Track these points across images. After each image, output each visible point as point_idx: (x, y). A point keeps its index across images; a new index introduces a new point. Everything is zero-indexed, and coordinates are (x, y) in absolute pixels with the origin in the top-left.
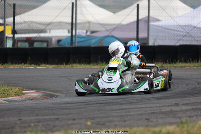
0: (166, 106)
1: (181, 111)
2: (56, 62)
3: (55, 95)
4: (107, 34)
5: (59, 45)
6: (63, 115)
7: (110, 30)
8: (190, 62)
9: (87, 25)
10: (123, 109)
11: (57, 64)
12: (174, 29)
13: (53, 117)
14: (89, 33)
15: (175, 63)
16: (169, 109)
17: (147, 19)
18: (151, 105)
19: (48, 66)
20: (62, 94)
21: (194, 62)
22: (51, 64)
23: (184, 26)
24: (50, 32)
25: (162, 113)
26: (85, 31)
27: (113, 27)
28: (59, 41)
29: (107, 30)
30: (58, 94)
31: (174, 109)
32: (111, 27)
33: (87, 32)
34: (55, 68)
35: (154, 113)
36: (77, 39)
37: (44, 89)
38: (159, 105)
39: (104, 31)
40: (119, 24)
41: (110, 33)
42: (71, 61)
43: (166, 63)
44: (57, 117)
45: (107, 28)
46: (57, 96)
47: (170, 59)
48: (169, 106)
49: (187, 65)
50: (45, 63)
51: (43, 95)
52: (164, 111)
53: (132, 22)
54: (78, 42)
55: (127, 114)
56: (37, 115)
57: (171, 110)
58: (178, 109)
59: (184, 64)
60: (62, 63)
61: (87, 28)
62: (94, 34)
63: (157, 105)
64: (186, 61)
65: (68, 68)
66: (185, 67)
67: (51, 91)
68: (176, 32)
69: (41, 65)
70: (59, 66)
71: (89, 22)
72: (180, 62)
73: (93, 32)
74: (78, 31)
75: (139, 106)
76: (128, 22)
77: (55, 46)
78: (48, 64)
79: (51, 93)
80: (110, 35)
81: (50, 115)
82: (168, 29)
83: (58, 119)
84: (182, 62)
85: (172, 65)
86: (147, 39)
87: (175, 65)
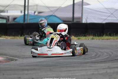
0: (101, 69)
1: (114, 73)
2: (13, 34)
3: (14, 59)
4: (51, 14)
5: (15, 22)
6: (23, 74)
7: (53, 11)
8: (113, 35)
9: (35, 7)
10: (69, 71)
11: (14, 35)
12: (100, 11)
13: (16, 76)
14: (36, 13)
15: (102, 36)
16: (104, 71)
17: (81, 3)
18: (90, 68)
19: (7, 37)
20: (20, 58)
21: (116, 36)
22: (9, 36)
23: (109, 9)
24: (7, 12)
25: (100, 74)
26: (33, 12)
27: (56, 9)
28: (15, 19)
29: (51, 11)
30: (17, 58)
31: (108, 71)
32: (54, 9)
33: (35, 12)
34: (13, 39)
35: (93, 74)
36: (29, 17)
37: (5, 55)
38: (96, 68)
39: (49, 12)
40: (60, 7)
41: (53, 13)
42: (25, 34)
43: (96, 36)
44: (19, 76)
45: (51, 10)
46: (16, 60)
47: (99, 33)
48: (103, 69)
49: (112, 38)
50: (5, 35)
51: (6, 59)
52: (101, 72)
53: (70, 5)
54: (30, 20)
55: (73, 74)
56: (4, 74)
57: (107, 72)
58: (112, 71)
59: (109, 37)
60: (17, 35)
61: (35, 10)
62: (40, 14)
63: (94, 68)
64: (110, 35)
65: (22, 39)
66: (110, 39)
67: (11, 56)
68: (101, 13)
69: (2, 37)
70: (15, 37)
71: (37, 5)
72: (106, 36)
73: (39, 13)
74: (29, 11)
75: (81, 69)
76: (67, 6)
77: (11, 23)
78: (7, 35)
79: (11, 57)
80: (53, 14)
81: (14, 74)
82: (95, 11)
83: (20, 78)
84: (108, 35)
85: (100, 38)
86: (81, 18)
87: (102, 38)
